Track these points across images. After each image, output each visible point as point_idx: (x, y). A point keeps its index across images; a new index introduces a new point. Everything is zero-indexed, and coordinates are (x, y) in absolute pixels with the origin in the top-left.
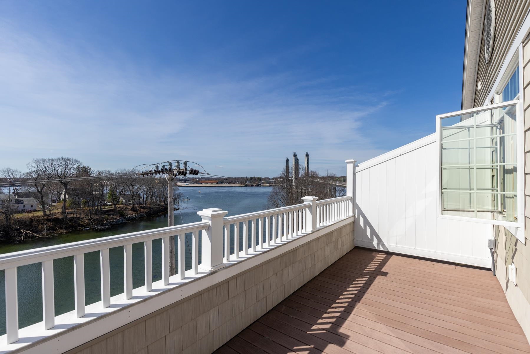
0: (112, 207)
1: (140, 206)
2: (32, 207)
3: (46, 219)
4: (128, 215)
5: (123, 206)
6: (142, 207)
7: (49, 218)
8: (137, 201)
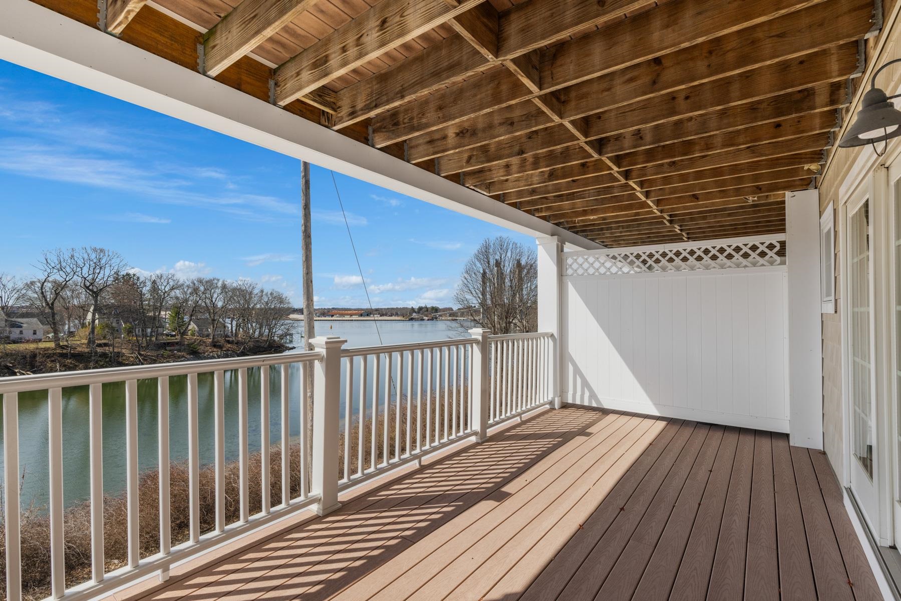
0: (176, 339)
1: (225, 339)
2: (35, 333)
3: (59, 353)
4: (204, 353)
5: (195, 337)
6: (229, 342)
7: (65, 351)
8: (220, 331)
